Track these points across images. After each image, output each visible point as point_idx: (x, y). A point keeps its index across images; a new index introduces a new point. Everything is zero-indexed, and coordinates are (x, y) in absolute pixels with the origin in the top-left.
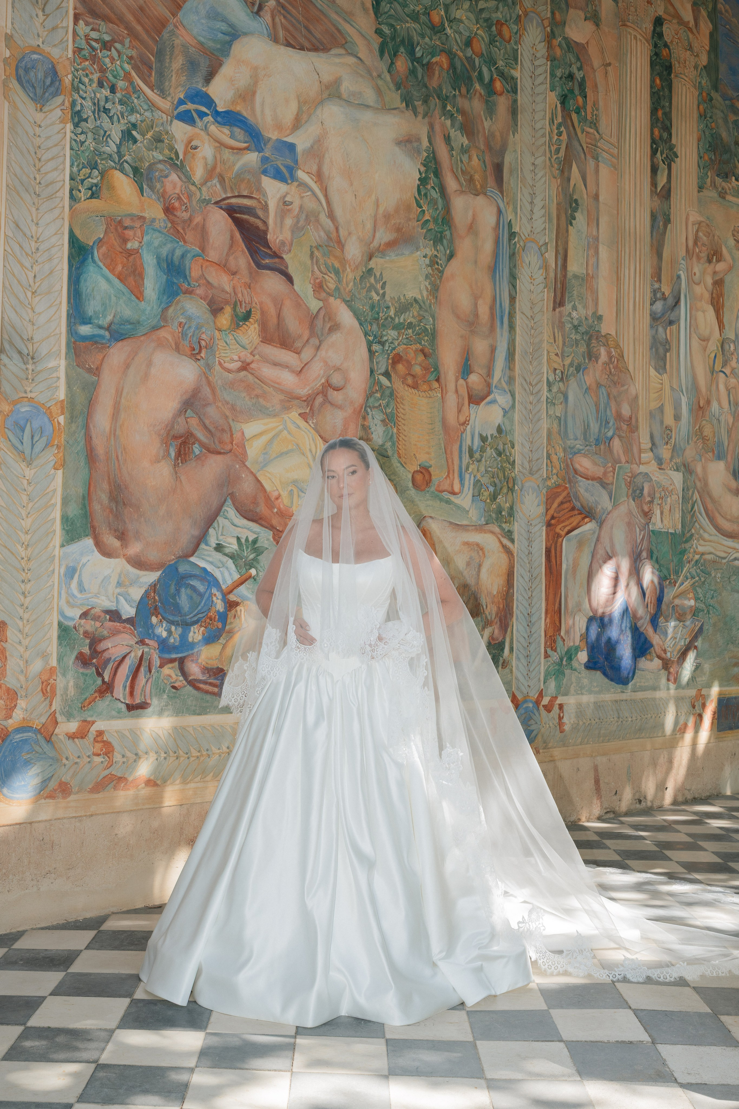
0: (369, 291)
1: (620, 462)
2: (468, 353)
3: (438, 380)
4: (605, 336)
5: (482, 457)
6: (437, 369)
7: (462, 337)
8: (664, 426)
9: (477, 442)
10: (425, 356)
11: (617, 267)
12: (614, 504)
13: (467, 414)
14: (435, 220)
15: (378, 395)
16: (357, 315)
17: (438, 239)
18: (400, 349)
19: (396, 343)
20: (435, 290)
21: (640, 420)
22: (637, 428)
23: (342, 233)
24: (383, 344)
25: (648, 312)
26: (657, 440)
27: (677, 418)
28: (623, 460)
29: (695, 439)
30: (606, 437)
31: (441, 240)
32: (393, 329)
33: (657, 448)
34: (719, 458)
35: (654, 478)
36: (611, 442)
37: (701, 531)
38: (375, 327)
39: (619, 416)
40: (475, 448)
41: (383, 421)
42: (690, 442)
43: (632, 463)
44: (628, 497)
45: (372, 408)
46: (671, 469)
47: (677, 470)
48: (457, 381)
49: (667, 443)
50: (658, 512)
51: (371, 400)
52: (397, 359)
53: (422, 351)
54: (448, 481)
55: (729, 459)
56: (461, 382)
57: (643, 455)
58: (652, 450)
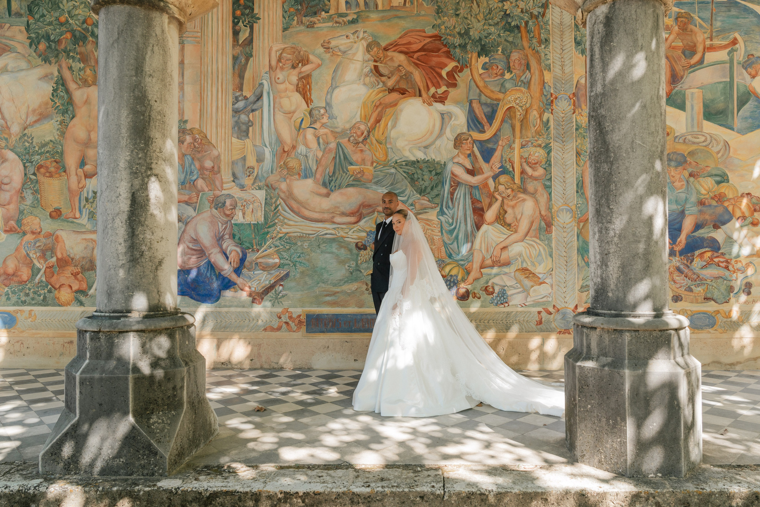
0: (24, 142)
1: (204, 191)
2: (84, 157)
3: (65, 172)
4: (190, 130)
5: (94, 201)
6: (64, 167)
7: (80, 151)
8: (246, 167)
9: (91, 194)
10: (57, 163)
11: (201, 93)
12: (198, 212)
13: (84, 183)
14: (63, 105)
15: (29, 183)
16: (16, 153)
17: (65, 112)
18: (42, 163)
19: (39, 161)
20: (63, 134)
21: (222, 167)
22: (219, 172)
23: (9, 123)
24: (32, 162)
25: (231, 109)
26: (239, 174)
27: (260, 159)
28: (206, 189)
29: (279, 170)
30: (191, 180)
31: (67, 112)
32: (38, 155)
33: (239, 180)
34: (306, 177)
35: (236, 196)
36: (195, 182)
37: (286, 221)
38: (27, 156)
39: (202, 168)
40: (89, 197)
41: (32, 193)
42: (274, 172)
43: (214, 190)
44: (211, 208)
45: (26, 189)
46: (253, 189)
47: (260, 189)
48: (76, 170)
49: (249, 176)
50: (240, 214)
51: (26, 186)
52: (40, 167)
53: (55, 161)
54: (72, 213)
55: (318, 176)
56: (80, 170)
57: (224, 185)
58: (234, 181)
